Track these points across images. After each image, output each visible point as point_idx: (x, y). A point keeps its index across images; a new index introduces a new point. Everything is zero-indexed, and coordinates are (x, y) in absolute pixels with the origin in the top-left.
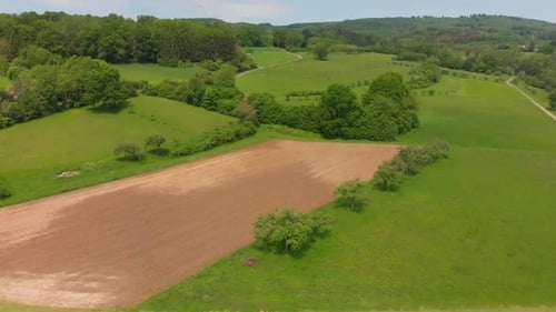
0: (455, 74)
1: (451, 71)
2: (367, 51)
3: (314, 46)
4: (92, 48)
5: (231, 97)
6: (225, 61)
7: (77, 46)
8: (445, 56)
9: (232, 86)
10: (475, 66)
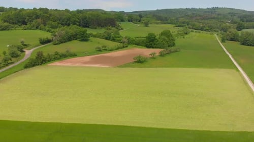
0: (196, 32)
1: (195, 30)
2: (164, 23)
3: (143, 22)
4: (68, 22)
5: (119, 37)
6: (112, 27)
7: (63, 21)
8: (194, 25)
9: (119, 34)
10: (205, 29)
